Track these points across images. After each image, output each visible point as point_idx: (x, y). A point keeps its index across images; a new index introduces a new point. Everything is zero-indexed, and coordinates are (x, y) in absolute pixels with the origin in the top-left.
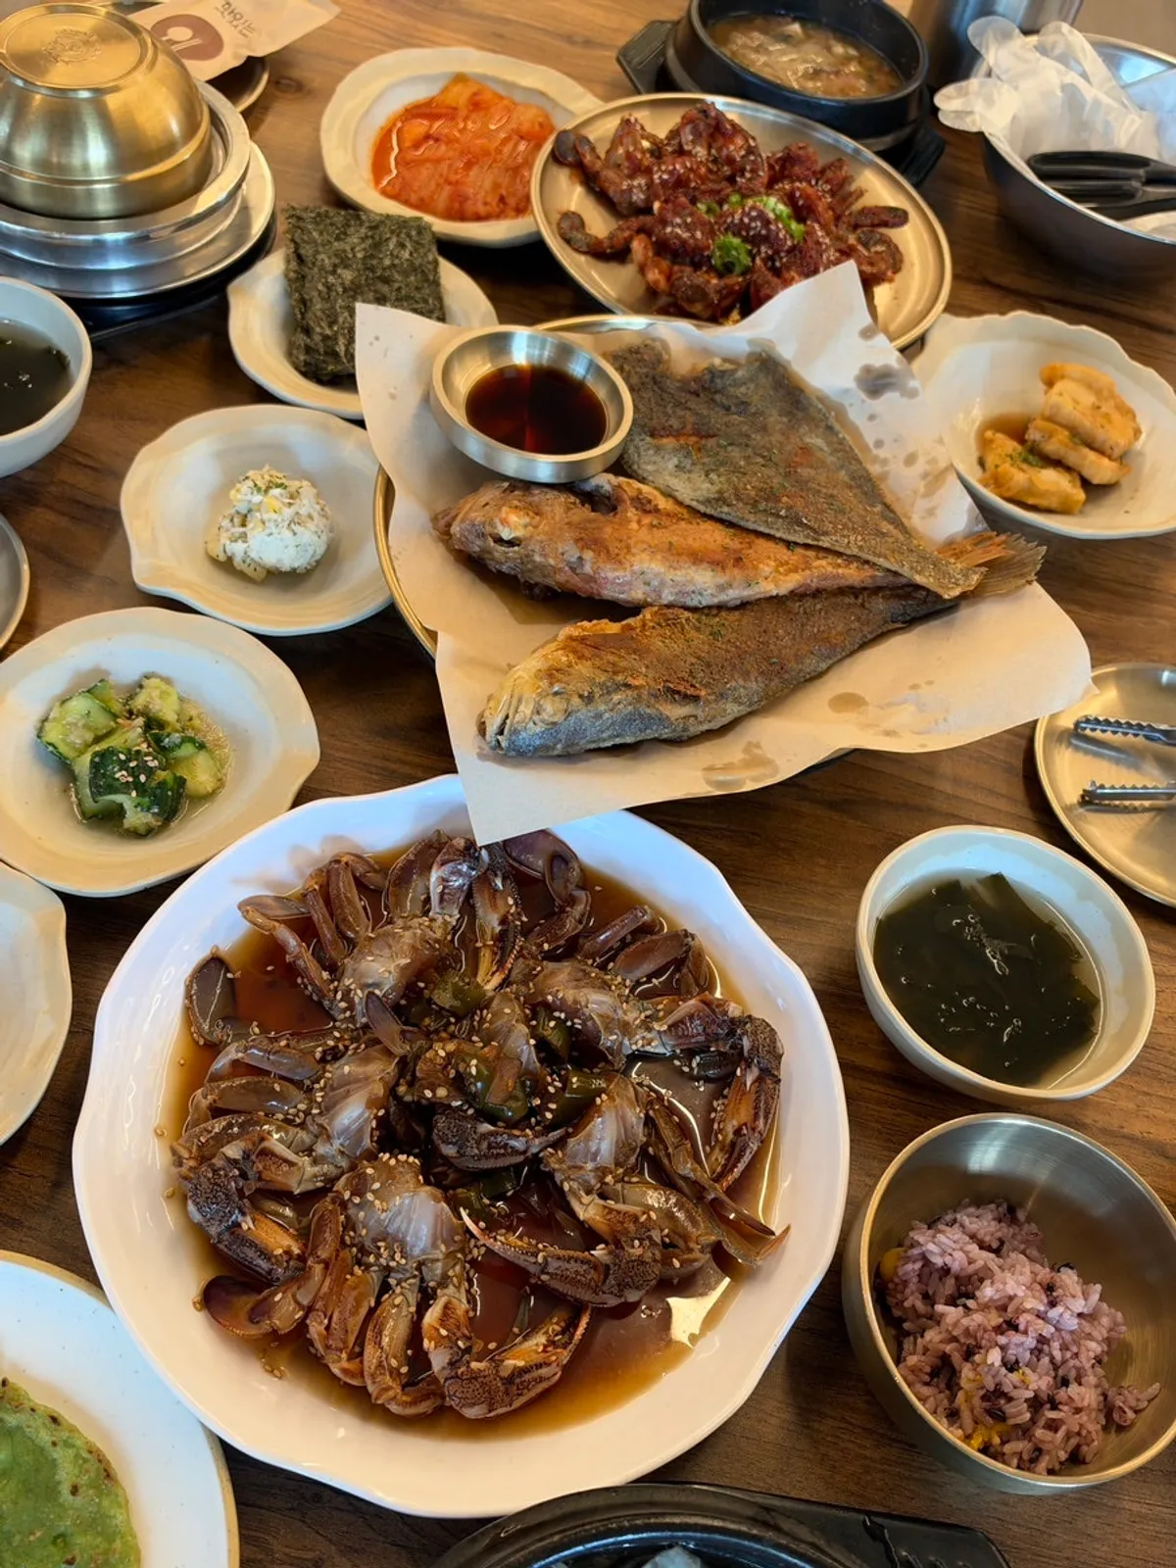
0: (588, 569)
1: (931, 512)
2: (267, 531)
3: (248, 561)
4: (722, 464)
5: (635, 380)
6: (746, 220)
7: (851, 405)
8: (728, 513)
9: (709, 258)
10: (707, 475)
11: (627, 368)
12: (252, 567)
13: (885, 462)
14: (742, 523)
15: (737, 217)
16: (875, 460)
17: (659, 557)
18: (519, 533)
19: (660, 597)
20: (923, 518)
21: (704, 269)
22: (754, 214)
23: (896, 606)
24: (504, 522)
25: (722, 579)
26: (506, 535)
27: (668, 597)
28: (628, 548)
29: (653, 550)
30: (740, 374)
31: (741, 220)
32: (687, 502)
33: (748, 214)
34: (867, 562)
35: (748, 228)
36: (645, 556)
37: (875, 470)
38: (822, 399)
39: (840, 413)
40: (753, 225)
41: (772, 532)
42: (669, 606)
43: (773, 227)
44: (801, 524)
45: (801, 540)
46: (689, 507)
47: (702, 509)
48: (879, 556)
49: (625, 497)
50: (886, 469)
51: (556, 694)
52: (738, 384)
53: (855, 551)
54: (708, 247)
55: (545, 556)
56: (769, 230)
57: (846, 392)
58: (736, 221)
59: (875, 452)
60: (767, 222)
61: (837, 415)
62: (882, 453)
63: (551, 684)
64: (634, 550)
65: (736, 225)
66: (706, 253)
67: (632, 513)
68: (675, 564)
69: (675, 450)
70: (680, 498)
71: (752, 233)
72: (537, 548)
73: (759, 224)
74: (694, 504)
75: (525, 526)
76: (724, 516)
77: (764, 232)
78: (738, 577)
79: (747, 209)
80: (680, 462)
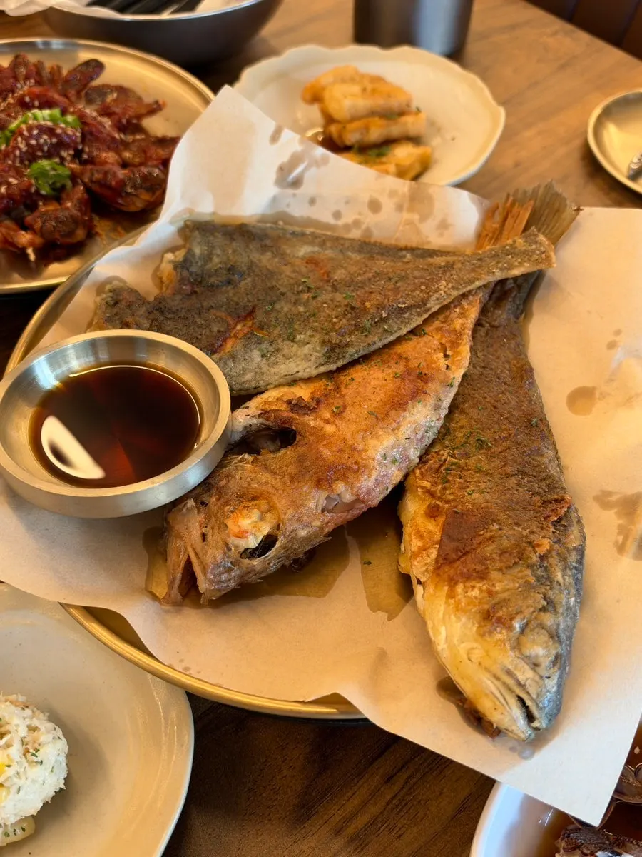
0: (348, 497)
1: (444, 225)
2: (14, 789)
3: (10, 830)
4: (291, 323)
5: (146, 323)
6: (33, 142)
7: (288, 206)
8: (358, 351)
9: (37, 192)
10: (293, 341)
11: (129, 319)
12: (19, 832)
13: (357, 223)
14: (373, 348)
15: (23, 146)
16: (347, 227)
17: (381, 432)
18: (266, 529)
19: (410, 461)
20: (441, 235)
21: (41, 203)
22: (35, 132)
23: (508, 305)
24: (242, 535)
25: (431, 401)
26: (253, 542)
27: (414, 454)
28: (353, 449)
29: (369, 431)
30: (197, 251)
31: (28, 145)
32: (315, 372)
33: (31, 136)
34: (464, 296)
35: (40, 147)
36: (372, 442)
37: (355, 234)
38: (263, 219)
39: (285, 217)
40: (42, 141)
41: (397, 335)
42: (423, 459)
43: (59, 131)
44: (402, 311)
45: (419, 321)
46: (320, 376)
47: (333, 367)
48: (473, 282)
49: (285, 414)
50: (364, 227)
51: (523, 631)
52: (208, 258)
53: (455, 293)
54: (31, 185)
55: (307, 525)
56: (57, 136)
57: (275, 200)
58: (24, 149)
59: (340, 222)
60: (51, 131)
61: (283, 221)
62: (348, 218)
63: (510, 628)
64: (360, 447)
65: (27, 151)
66: (33, 190)
67: (311, 421)
68: (394, 426)
69: (246, 347)
70: (306, 375)
71: (46, 148)
72: (296, 526)
73: (45, 137)
74: (322, 369)
75: (262, 519)
76: (356, 356)
77: (54, 140)
78: (438, 388)
79: (26, 133)
80: (260, 350)
